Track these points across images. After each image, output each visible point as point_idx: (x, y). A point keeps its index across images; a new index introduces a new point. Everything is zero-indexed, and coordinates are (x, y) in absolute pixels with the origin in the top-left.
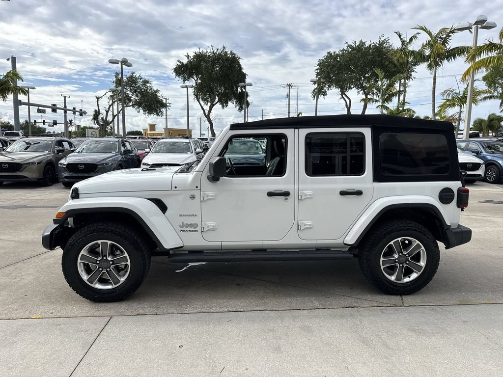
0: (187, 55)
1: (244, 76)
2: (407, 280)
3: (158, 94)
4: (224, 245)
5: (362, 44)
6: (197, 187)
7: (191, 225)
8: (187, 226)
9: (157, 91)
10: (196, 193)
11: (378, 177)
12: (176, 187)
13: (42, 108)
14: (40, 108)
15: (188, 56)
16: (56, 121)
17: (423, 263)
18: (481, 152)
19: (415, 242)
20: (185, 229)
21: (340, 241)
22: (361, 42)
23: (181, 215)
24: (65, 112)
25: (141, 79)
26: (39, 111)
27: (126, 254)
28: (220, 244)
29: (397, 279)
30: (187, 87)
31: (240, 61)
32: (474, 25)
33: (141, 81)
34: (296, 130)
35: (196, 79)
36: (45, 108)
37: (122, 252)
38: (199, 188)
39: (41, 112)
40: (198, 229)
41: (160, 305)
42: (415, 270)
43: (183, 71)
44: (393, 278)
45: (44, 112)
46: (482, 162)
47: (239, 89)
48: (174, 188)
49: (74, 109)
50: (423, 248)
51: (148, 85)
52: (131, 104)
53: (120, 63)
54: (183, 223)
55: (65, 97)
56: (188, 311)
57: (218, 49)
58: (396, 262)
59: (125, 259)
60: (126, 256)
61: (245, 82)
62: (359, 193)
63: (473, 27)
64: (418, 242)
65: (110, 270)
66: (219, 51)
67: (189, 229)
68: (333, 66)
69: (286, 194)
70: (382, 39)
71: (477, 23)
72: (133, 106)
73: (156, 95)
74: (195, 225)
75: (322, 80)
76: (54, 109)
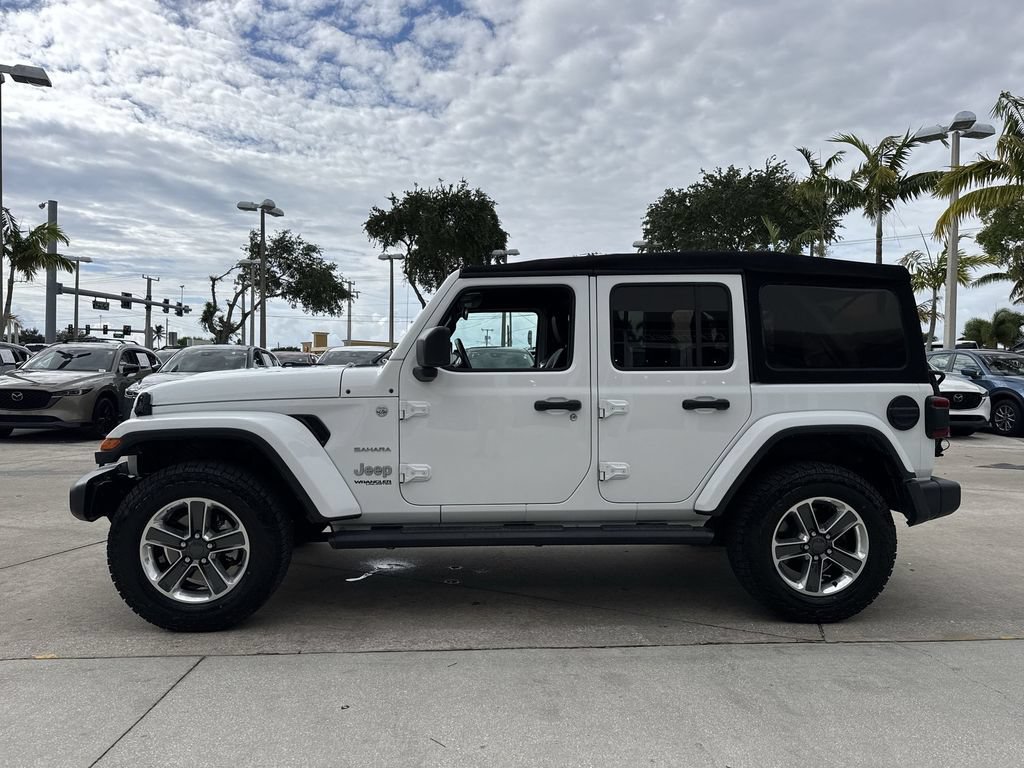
0: (391, 196)
1: (502, 237)
2: (830, 590)
3: (334, 273)
4: (447, 513)
5: (733, 172)
6: (391, 391)
7: (378, 470)
8: (369, 471)
9: (332, 267)
10: (390, 403)
11: (761, 373)
12: (348, 392)
13: (103, 300)
14: (99, 299)
15: (393, 199)
16: (129, 327)
17: (861, 555)
18: (982, 374)
19: (843, 507)
20: (365, 477)
21: (686, 506)
22: (731, 169)
23: (357, 450)
24: (148, 308)
25: (300, 243)
26: (96, 305)
27: (242, 528)
28: (436, 509)
29: (808, 587)
30: (391, 258)
31: (496, 209)
32: (952, 129)
33: (301, 247)
34: (593, 279)
35: (408, 242)
36: (109, 300)
37: (234, 524)
38: (395, 394)
39: (100, 308)
40: (393, 477)
41: (309, 638)
42: (846, 570)
43: (383, 227)
44: (800, 586)
45: (105, 307)
46: (983, 391)
47: (493, 262)
48: (344, 394)
49: (166, 301)
50: (860, 520)
51: (315, 255)
52: (279, 292)
53: (259, 210)
54: (362, 465)
55: (149, 280)
56: (365, 647)
57: (451, 186)
58: (806, 551)
59: (239, 538)
60: (241, 533)
61: (504, 249)
62: (722, 405)
63: (950, 134)
64: (848, 508)
65: (208, 562)
66: (455, 190)
67: (373, 477)
68: (677, 216)
69: (573, 406)
70: (774, 164)
71: (956, 126)
72: (283, 295)
73: (331, 275)
74: (385, 471)
75: (655, 243)
76: (127, 301)
